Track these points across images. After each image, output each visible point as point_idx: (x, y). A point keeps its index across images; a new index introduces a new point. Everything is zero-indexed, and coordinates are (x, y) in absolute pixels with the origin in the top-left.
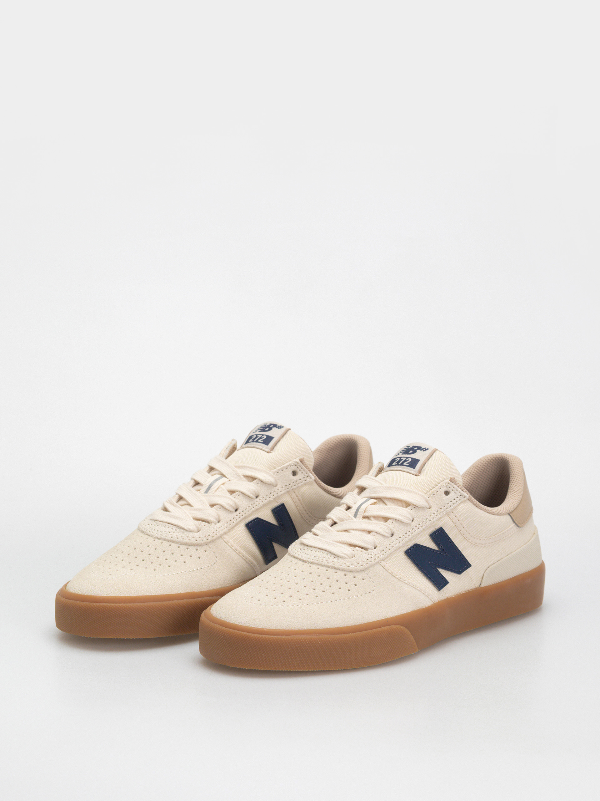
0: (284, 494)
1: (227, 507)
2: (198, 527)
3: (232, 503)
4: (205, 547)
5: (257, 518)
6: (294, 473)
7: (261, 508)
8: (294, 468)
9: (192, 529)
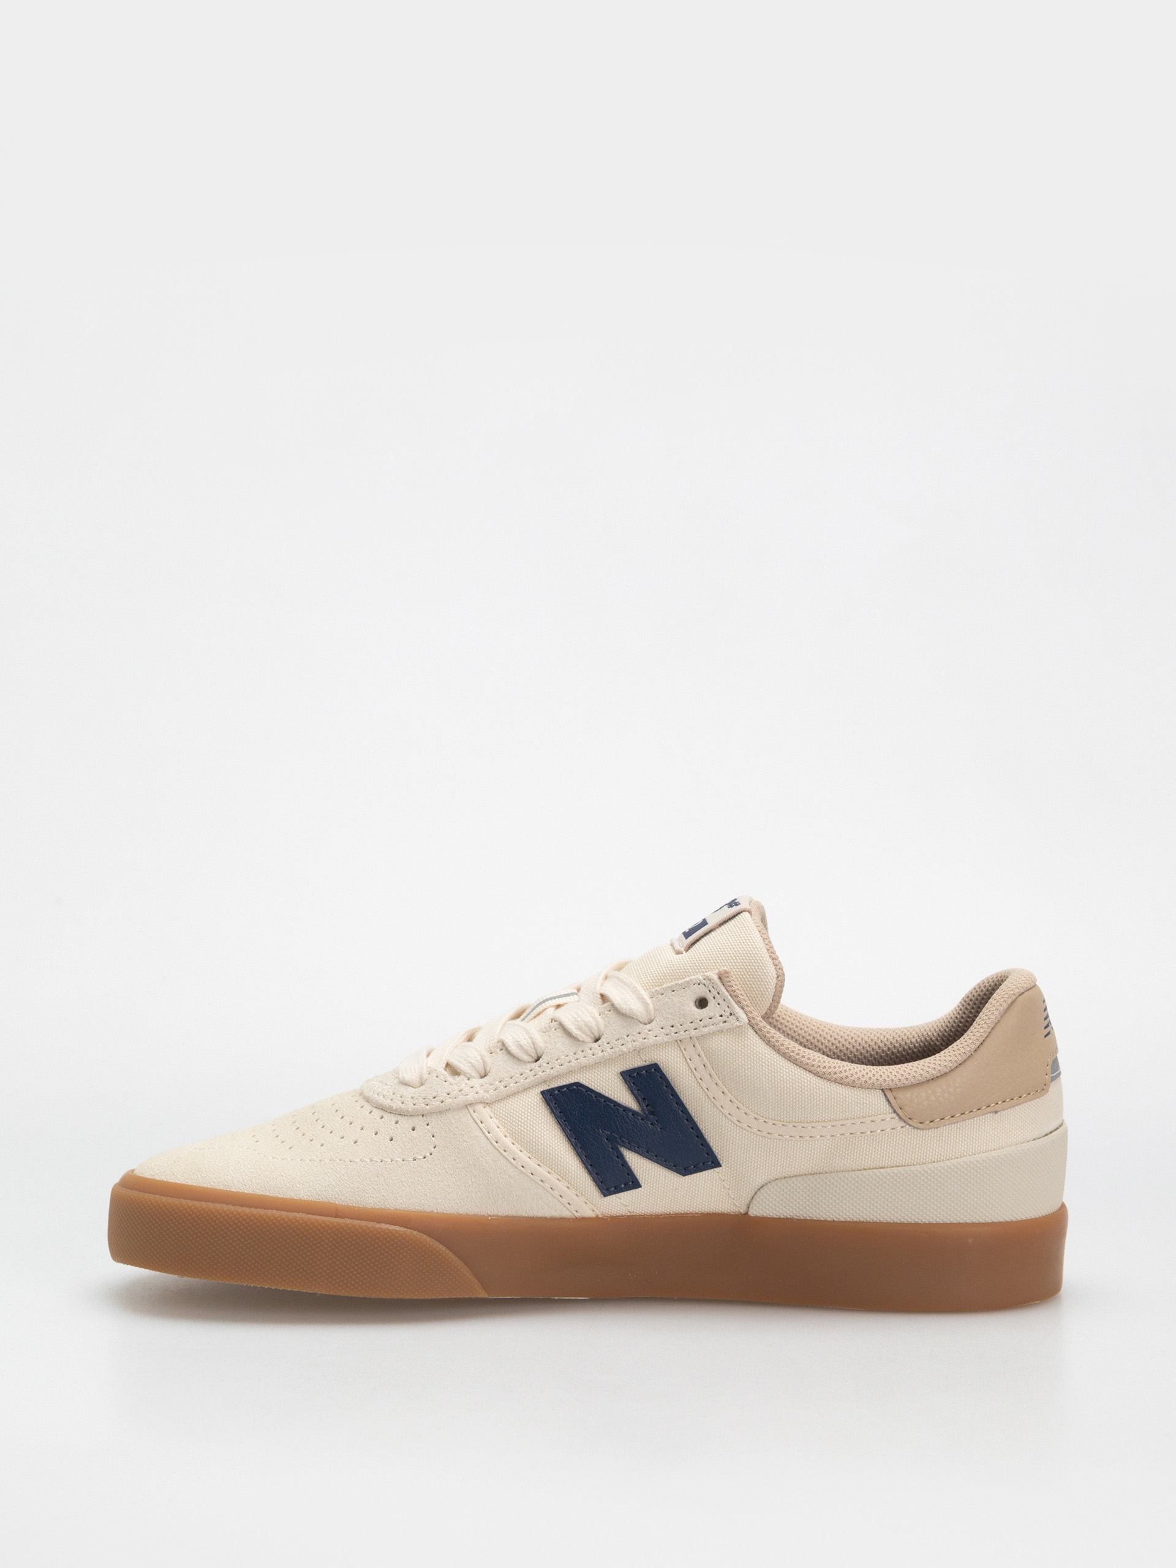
0: (666, 1044)
1: (513, 1048)
2: (421, 1078)
3: (525, 1041)
4: (418, 1122)
5: (578, 1084)
6: (702, 1003)
7: (597, 1064)
8: (702, 992)
9: (407, 1079)
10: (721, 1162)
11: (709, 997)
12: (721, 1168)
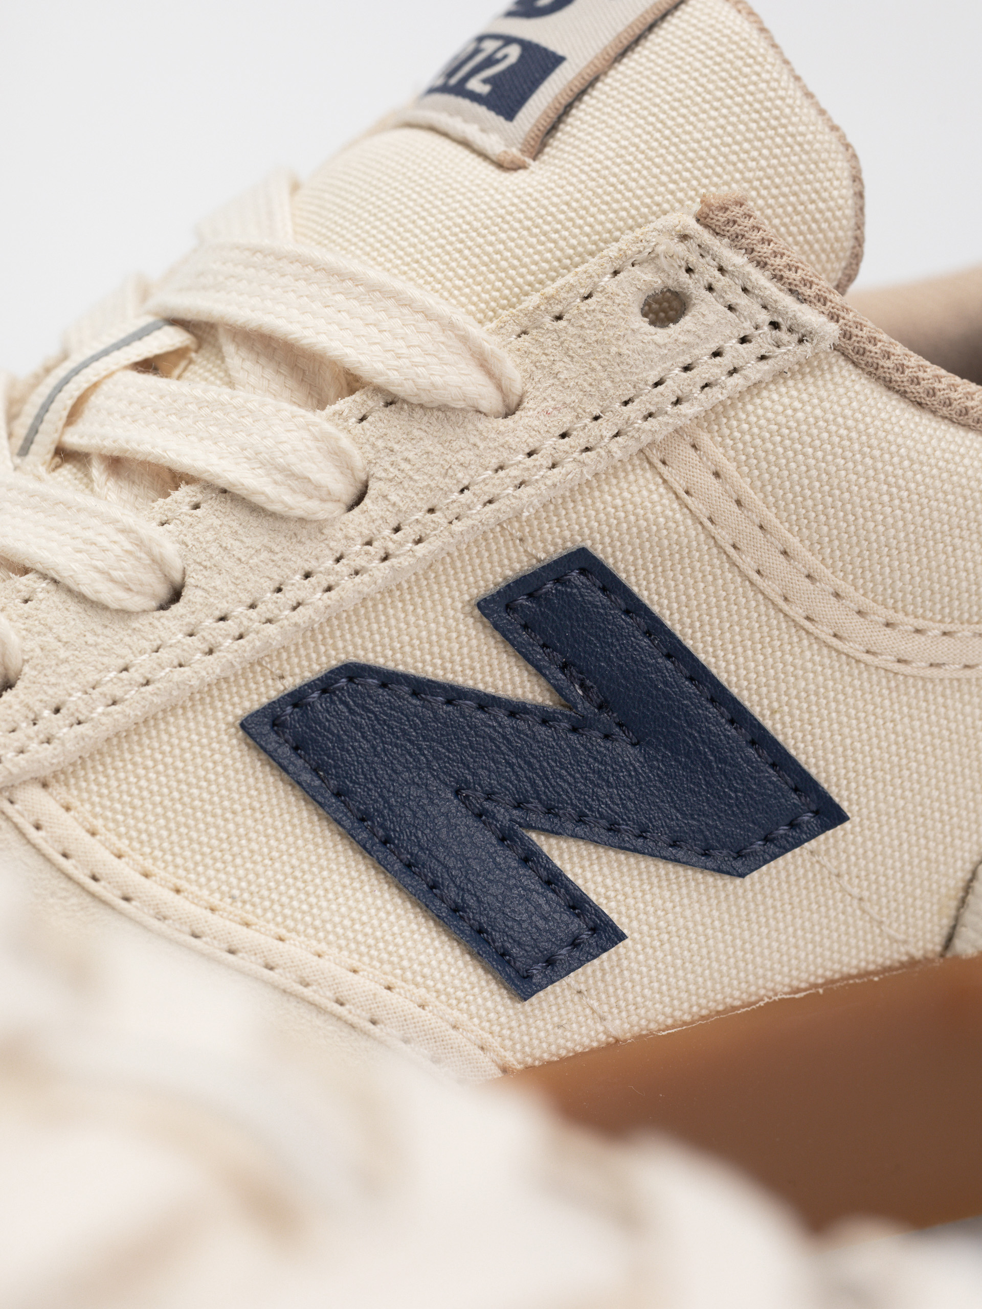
10: (844, 805)
11: (693, 286)
12: (847, 825)
